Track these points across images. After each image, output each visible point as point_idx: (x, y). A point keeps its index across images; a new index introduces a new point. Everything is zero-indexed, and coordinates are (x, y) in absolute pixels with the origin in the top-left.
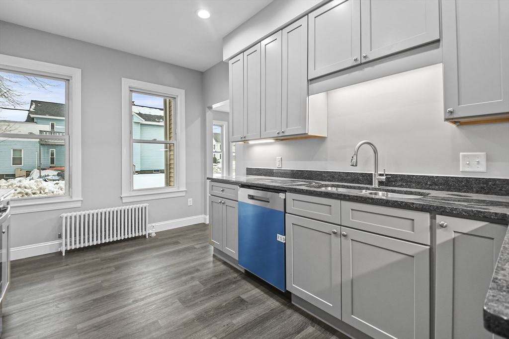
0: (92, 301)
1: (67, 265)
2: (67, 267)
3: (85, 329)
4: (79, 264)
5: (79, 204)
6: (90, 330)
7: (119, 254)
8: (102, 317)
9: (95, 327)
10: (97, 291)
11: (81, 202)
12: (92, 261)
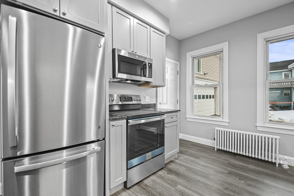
0: (197, 180)
1: (211, 156)
2: (210, 157)
3: (179, 190)
4: (216, 158)
5: (227, 124)
6: (179, 192)
7: (241, 165)
8: (190, 191)
9: (182, 193)
10: (205, 177)
11: (228, 123)
12: (223, 160)
